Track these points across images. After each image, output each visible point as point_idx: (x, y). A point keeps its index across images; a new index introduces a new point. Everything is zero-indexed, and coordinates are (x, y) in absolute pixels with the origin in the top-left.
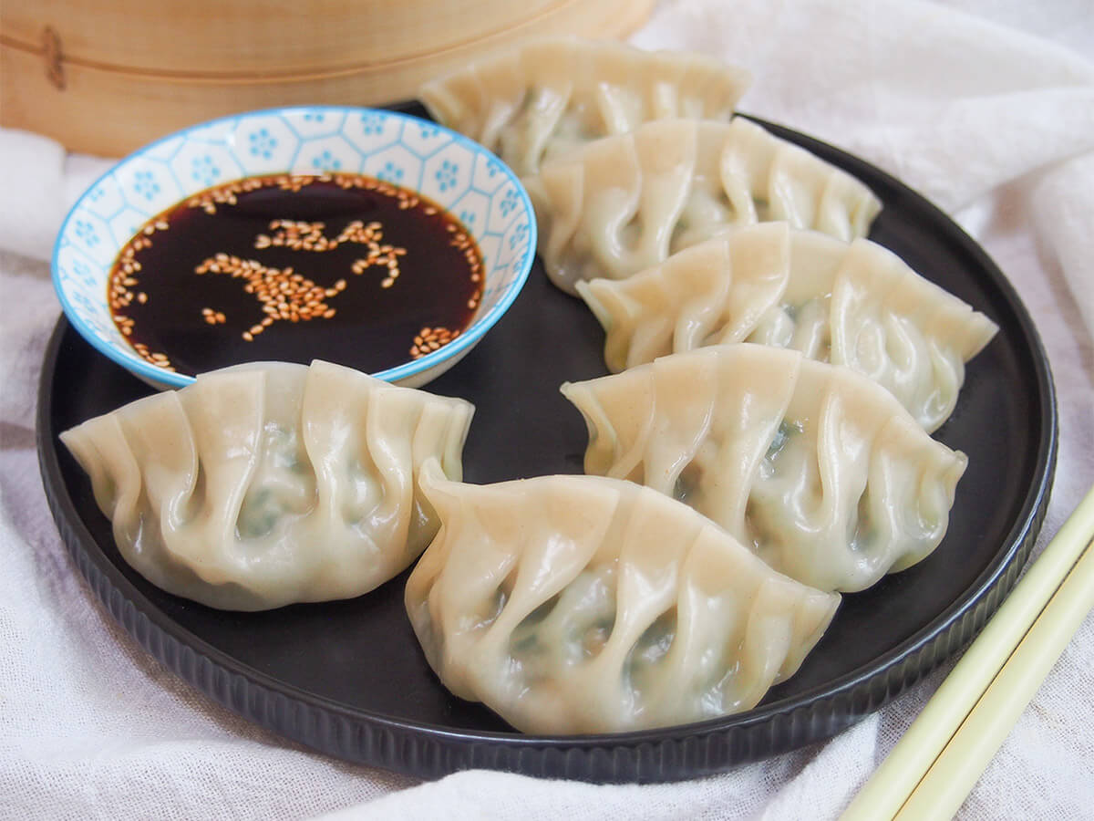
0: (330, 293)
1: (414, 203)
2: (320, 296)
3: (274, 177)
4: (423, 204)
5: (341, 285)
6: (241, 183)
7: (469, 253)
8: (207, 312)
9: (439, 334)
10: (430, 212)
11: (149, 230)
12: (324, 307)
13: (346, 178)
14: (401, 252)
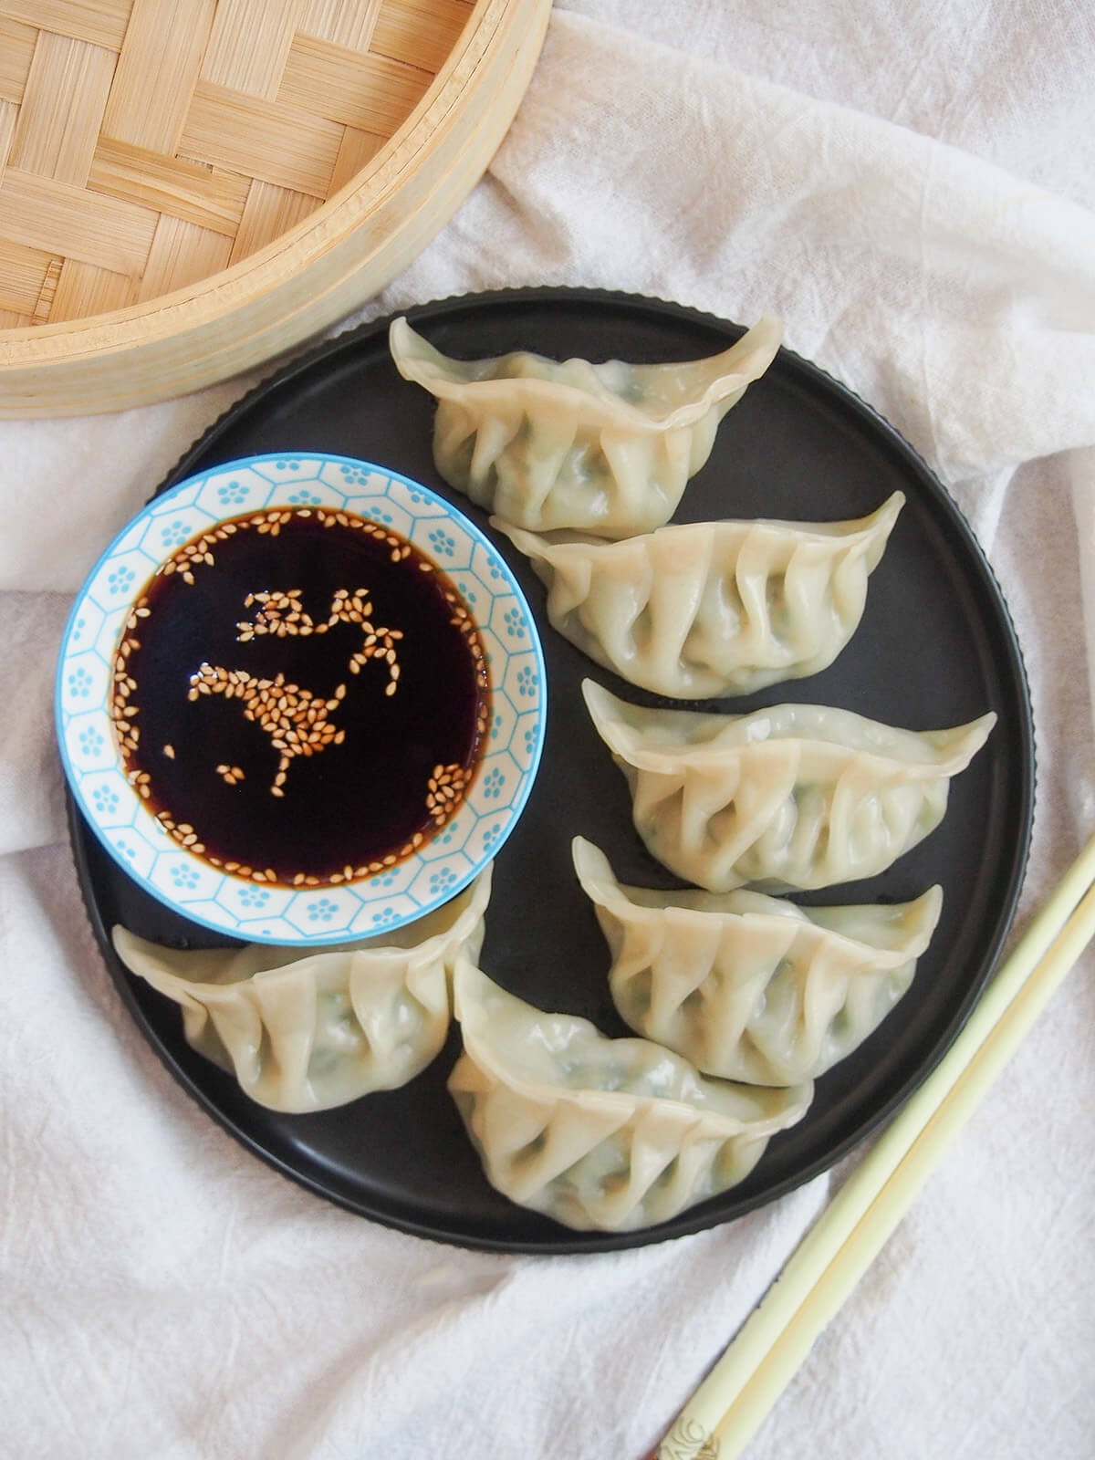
0: (332, 705)
1: (407, 552)
2: (323, 713)
3: (249, 517)
4: (416, 557)
5: (341, 692)
6: (213, 532)
7: (472, 640)
8: (222, 769)
9: (452, 774)
10: (425, 568)
11: (132, 624)
12: (331, 729)
13: (328, 513)
14: (398, 635)
